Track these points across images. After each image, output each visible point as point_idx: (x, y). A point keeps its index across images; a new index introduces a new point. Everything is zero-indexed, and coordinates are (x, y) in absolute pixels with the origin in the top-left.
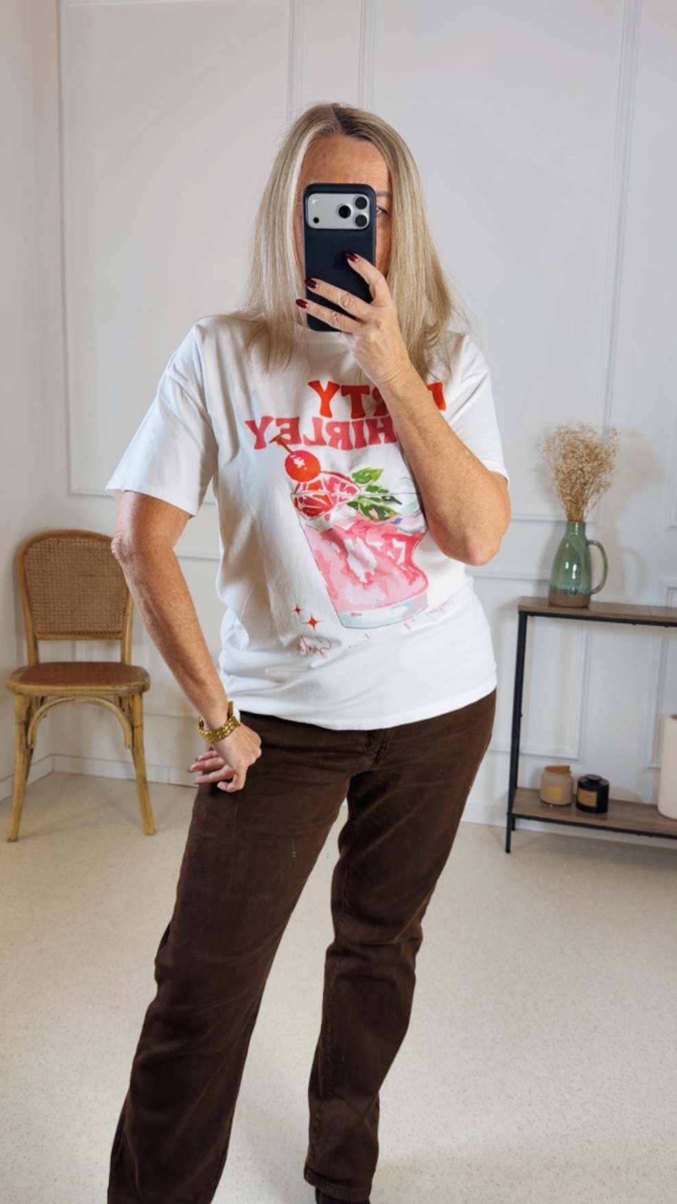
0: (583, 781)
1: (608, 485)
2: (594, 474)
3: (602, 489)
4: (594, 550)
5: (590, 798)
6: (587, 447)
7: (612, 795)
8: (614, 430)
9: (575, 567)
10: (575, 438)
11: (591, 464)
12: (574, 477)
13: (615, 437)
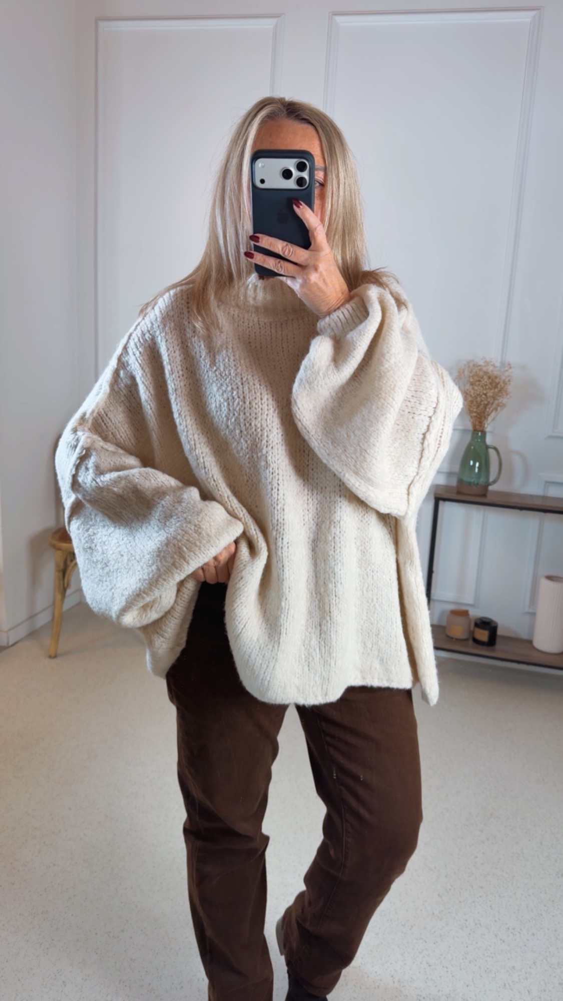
0: (479, 622)
1: (503, 406)
2: (494, 398)
3: (499, 408)
4: (492, 452)
5: (483, 635)
6: (489, 378)
7: (500, 632)
8: (509, 364)
9: (477, 465)
10: (480, 370)
11: (493, 391)
12: (479, 399)
13: (510, 371)
